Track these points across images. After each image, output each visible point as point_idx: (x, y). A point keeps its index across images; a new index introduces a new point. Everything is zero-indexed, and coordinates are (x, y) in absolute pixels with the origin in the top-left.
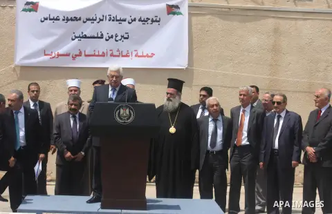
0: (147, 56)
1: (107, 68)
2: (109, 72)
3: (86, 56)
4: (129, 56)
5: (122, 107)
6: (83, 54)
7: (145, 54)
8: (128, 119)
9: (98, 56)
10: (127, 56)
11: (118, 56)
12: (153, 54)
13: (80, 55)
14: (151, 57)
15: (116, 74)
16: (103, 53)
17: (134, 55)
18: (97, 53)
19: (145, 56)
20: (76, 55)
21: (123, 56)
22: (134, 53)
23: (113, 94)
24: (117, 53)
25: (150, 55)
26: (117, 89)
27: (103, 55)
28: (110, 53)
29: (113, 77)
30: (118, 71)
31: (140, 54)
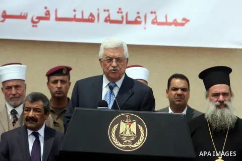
0: (175, 23)
1: (98, 45)
2: (102, 52)
3: (58, 19)
4: (139, 23)
5: (124, 118)
6: (53, 16)
7: (170, 20)
8: (133, 142)
9: (83, 20)
10: (136, 22)
11: (120, 22)
12: (186, 20)
13: (46, 17)
14: (182, 25)
15: (117, 55)
16: (91, 15)
17: (149, 20)
18: (79, 16)
19: (170, 24)
20: (40, 18)
21: (128, 22)
22: (150, 18)
23: (111, 93)
24: (118, 17)
25: (180, 21)
26: (119, 83)
27: (91, 19)
28: (103, 16)
29: (110, 59)
30: (119, 48)
31: (161, 19)
